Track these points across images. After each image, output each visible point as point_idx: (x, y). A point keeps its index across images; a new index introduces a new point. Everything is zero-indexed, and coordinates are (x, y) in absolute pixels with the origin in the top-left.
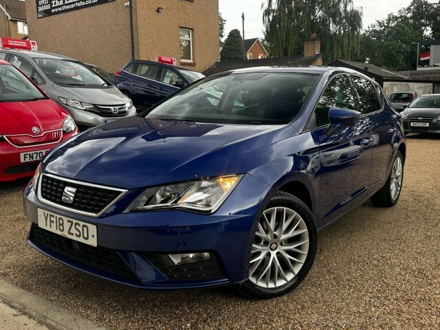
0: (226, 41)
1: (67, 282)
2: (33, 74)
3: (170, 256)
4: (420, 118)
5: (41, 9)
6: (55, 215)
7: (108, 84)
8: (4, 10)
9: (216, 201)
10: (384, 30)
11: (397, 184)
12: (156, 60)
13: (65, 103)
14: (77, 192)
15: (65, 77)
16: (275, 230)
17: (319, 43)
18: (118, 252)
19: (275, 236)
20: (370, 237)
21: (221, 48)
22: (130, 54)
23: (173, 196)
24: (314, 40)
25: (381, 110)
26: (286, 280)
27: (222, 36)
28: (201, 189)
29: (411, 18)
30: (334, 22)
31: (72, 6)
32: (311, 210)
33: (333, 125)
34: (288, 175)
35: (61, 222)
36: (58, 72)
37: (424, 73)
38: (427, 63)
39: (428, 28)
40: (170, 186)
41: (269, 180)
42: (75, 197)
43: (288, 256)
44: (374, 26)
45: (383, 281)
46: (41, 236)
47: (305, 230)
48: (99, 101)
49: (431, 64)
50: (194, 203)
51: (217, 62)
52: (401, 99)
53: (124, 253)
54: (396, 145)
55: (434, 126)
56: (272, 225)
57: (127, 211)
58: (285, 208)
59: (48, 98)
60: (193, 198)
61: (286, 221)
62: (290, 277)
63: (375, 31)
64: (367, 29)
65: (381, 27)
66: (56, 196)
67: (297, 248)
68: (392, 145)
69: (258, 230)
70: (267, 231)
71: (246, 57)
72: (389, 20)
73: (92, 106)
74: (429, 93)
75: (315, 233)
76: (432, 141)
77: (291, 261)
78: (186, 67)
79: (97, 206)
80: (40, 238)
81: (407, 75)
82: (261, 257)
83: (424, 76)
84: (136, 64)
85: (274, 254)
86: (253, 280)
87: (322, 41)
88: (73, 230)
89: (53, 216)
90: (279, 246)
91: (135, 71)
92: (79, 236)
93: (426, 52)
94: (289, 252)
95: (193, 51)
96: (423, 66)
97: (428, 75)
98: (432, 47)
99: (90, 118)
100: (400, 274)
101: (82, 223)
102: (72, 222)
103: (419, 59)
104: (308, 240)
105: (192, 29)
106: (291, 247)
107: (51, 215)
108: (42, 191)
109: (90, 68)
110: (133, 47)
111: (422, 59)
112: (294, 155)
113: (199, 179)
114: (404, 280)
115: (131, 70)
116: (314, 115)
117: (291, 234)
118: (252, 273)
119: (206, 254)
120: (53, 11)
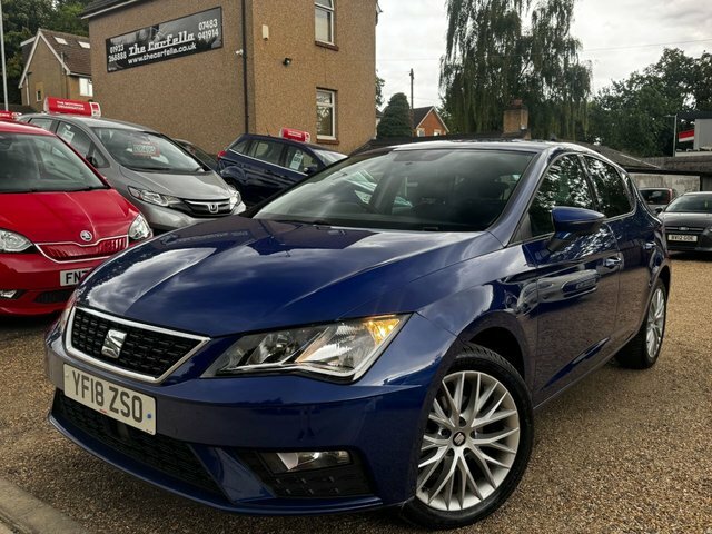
0: (386, 110)
1: (112, 488)
2: (91, 151)
3: (279, 455)
4: (682, 229)
5: (113, 59)
6: (91, 377)
7: (206, 169)
8: (62, 61)
9: (362, 359)
10: (623, 97)
11: (656, 333)
12: (280, 135)
13: (137, 195)
14: (127, 338)
15: (139, 158)
16: (462, 411)
17: (527, 112)
18: (189, 445)
19: (462, 422)
20: (617, 420)
21: (378, 121)
22: (242, 126)
23: (288, 349)
24: (519, 108)
25: (632, 213)
26: (479, 497)
27: (380, 104)
28: (335, 339)
29: (664, 79)
30: (549, 83)
31: (159, 55)
32: (523, 377)
33: (558, 235)
34: (485, 316)
35: (99, 389)
36: (130, 150)
37: (686, 160)
38: (690, 145)
39: (689, 95)
40: (284, 332)
41: (452, 326)
42: (123, 348)
43: (484, 457)
44: (608, 91)
45: (644, 500)
46: (70, 411)
47: (513, 412)
48: (190, 194)
49: (696, 147)
50: (324, 363)
51: (372, 140)
52: (652, 199)
53: (202, 448)
54: (657, 269)
55: (704, 241)
56: (457, 401)
57: (208, 374)
58: (479, 373)
59: (109, 188)
60: (321, 354)
61: (481, 395)
62: (486, 492)
63: (610, 98)
64: (597, 95)
65: (619, 92)
66: (93, 346)
67: (499, 442)
68: (651, 271)
69: (433, 411)
70: (448, 412)
71: (415, 133)
72: (631, 83)
73: (179, 202)
74: (694, 191)
75: (531, 417)
76: (702, 264)
77: (489, 463)
78: (325, 146)
79: (158, 364)
80: (69, 414)
81: (659, 164)
82: (437, 458)
83: (686, 165)
84: (250, 140)
85: (459, 452)
86: (424, 497)
87: (530, 111)
88: (118, 405)
89: (88, 379)
90: (469, 438)
91: (248, 150)
92: (127, 415)
93: (688, 129)
94: (485, 449)
95: (336, 122)
96: (684, 150)
97: (693, 164)
98: (697, 123)
99: (176, 219)
100: (672, 488)
101: (132, 393)
102: (116, 391)
103: (677, 139)
104: (518, 428)
105: (335, 91)
106: (490, 441)
107: (84, 378)
108: (73, 336)
109: (181, 146)
110: (247, 117)
111: (681, 140)
112: (494, 284)
113: (334, 322)
114: (681, 500)
115: (241, 150)
116: (527, 217)
117: (489, 418)
118: (421, 483)
119: (342, 454)
120: (130, 62)
